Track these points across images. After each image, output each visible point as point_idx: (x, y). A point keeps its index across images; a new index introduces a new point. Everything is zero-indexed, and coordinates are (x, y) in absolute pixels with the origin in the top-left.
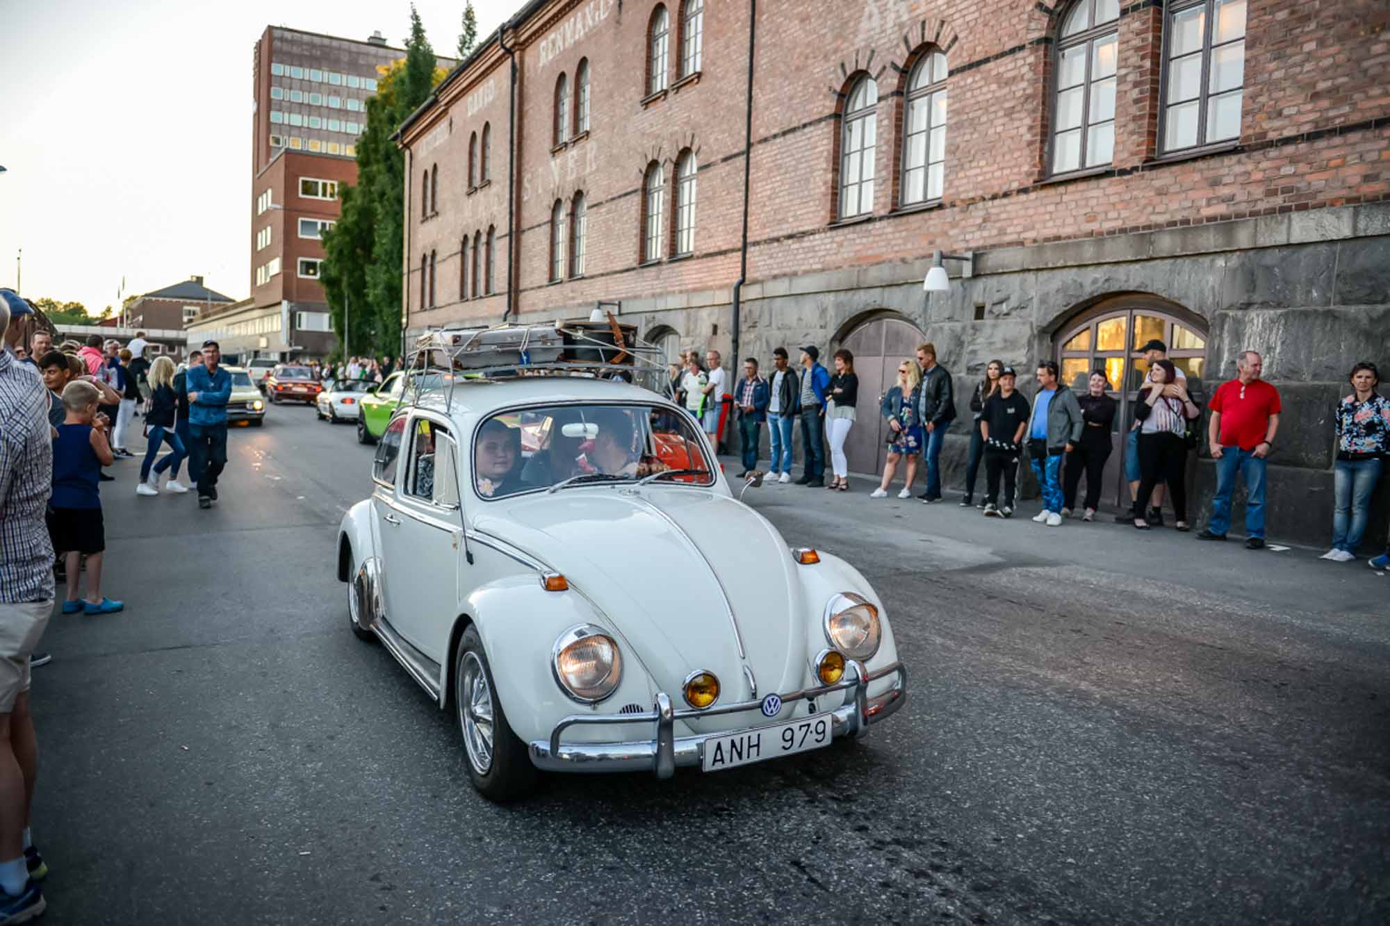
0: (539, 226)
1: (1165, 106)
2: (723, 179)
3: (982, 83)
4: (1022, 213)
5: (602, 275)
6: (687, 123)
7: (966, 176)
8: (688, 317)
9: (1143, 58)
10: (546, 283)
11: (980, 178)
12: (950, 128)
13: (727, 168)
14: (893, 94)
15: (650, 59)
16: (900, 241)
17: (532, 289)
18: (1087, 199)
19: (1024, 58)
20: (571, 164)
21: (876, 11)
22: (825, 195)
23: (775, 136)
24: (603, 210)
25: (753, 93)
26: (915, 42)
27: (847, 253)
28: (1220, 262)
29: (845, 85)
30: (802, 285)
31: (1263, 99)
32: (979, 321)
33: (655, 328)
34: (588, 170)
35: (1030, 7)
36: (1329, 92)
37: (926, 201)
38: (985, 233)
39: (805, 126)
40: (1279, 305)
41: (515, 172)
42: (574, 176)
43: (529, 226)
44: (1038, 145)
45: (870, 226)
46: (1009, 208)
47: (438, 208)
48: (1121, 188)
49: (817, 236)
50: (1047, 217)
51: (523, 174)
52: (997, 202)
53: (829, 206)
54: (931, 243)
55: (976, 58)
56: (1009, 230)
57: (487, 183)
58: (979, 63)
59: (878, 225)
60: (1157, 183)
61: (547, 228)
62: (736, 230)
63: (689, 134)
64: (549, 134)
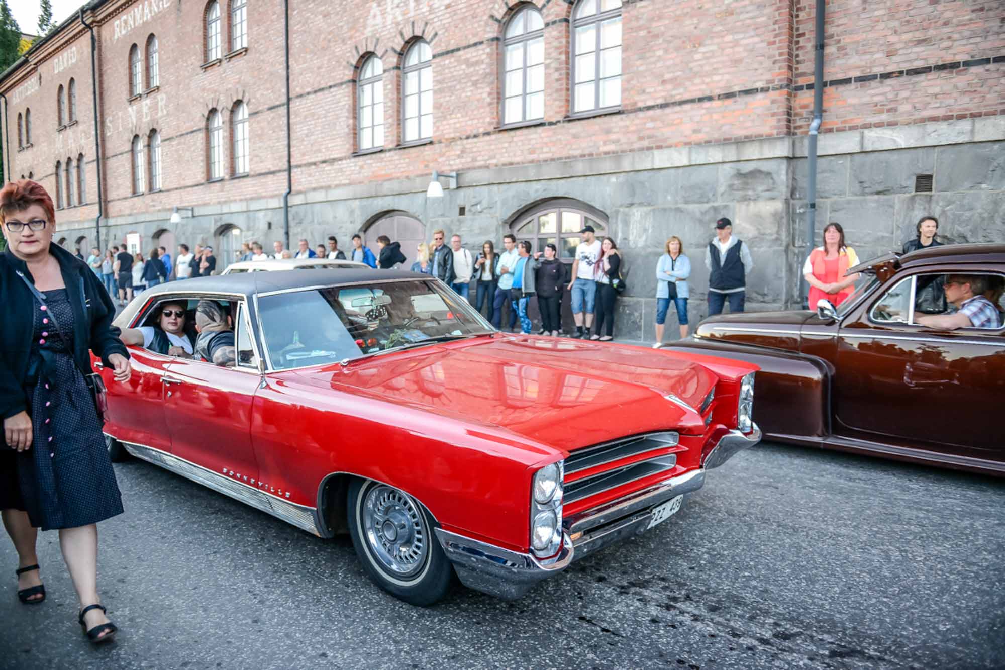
0: (121, 154)
1: (574, 84)
2: (269, 123)
3: (456, 64)
4: (487, 147)
5: (177, 189)
6: (238, 83)
7: (448, 124)
8: (248, 218)
9: (560, 53)
10: (130, 195)
11: (458, 125)
12: (435, 92)
13: (272, 115)
14: (394, 68)
15: (206, 37)
16: (404, 165)
17: (119, 199)
18: (530, 140)
19: (483, 50)
20: (145, 110)
21: (378, 13)
22: (348, 134)
23: (308, 94)
24: (174, 143)
25: (290, 64)
26: (408, 35)
27: (367, 172)
28: (613, 179)
29: (359, 61)
30: (334, 194)
31: (634, 82)
32: (462, 217)
33: (221, 226)
34: (160, 114)
35: (486, 17)
36: (672, 80)
37: (420, 139)
38: (463, 160)
39: (330, 87)
40: (649, 204)
41: (98, 115)
42: (149, 118)
43: (114, 154)
44: (495, 105)
45: (382, 155)
46: (478, 145)
47: (32, 140)
48: (551, 133)
49: (344, 162)
50: (504, 150)
51: (105, 116)
52: (470, 140)
53: (351, 142)
54: (426, 166)
55: (451, 48)
56: (479, 158)
57: (74, 123)
58: (453, 51)
59: (388, 154)
60: (573, 131)
61: (129, 155)
62: (281, 158)
63: (240, 90)
64: (125, 87)
